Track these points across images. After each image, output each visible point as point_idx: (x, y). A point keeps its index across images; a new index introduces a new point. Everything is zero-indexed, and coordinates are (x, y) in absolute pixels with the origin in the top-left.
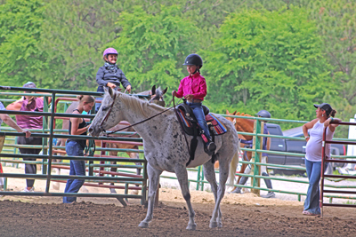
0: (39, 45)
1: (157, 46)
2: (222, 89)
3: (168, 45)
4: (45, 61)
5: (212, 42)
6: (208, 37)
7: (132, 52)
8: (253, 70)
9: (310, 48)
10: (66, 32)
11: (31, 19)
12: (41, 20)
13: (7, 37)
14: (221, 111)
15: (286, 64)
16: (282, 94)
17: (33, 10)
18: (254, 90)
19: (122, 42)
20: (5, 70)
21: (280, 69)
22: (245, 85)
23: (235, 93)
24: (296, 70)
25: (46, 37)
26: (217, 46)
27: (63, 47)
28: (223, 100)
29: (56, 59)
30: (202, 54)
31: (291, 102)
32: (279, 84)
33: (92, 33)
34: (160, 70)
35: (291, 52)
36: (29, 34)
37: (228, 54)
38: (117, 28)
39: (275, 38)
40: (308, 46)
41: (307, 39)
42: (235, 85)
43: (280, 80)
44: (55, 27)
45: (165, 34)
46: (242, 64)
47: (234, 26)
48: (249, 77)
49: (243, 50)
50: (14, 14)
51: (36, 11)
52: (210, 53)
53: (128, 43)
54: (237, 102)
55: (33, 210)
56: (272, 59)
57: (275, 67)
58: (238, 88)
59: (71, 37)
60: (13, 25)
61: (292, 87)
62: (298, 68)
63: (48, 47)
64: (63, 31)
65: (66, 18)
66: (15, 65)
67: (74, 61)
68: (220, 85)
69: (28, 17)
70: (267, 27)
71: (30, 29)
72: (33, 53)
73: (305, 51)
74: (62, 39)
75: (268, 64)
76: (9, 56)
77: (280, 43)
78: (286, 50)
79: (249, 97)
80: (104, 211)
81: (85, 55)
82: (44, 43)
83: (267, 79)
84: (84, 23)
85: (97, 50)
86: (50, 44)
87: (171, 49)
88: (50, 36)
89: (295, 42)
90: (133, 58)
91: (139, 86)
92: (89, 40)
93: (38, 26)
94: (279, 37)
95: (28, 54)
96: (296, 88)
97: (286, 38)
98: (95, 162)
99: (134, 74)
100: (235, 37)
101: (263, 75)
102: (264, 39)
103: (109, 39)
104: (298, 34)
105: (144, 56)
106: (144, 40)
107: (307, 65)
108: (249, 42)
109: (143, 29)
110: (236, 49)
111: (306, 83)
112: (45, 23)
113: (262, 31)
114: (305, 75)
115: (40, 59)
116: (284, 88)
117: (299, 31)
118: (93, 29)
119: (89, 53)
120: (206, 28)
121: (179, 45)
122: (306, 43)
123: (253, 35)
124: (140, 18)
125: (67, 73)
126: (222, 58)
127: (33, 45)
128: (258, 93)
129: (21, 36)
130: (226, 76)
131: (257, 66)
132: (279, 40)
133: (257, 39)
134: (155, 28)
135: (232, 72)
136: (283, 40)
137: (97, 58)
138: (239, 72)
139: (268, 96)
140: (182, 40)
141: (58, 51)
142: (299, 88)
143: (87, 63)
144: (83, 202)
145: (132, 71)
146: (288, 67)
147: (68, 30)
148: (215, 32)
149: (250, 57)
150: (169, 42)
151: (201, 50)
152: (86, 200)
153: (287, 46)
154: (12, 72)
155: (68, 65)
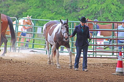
20: (35, 5)
34: (109, 3)
91: (99, 11)
99: (96, 5)
125: (64, 6)
145: (95, 4)
154: (38, 7)
155: (65, 2)
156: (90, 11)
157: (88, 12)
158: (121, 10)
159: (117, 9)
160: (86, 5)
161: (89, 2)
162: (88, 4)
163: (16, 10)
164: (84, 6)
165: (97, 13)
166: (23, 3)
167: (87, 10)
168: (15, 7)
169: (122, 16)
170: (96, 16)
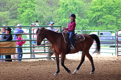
0: (35, 12)
1: (72, 10)
2: (93, 22)
3: (75, 9)
4: (37, 17)
5: (89, 7)
6: (87, 6)
7: (64, 13)
8: (102, 15)
9: (120, 7)
10: (43, 8)
11: (32, 4)
12: (35, 5)
13: (25, 11)
14: (93, 29)
15: (113, 13)
16: (112, 22)
17: (32, 2)
18: (103, 21)
19: (61, 10)
20: (25, 21)
21: (111, 14)
22: (100, 20)
23: (97, 23)
24: (116, 14)
25: (37, 10)
26: (90, 9)
27: (42, 13)
28: (93, 26)
29: (40, 16)
30: (86, 11)
31: (115, 24)
32: (111, 19)
33: (51, 7)
35: (114, 9)
36: (31, 9)
37: (94, 11)
38: (59, 5)
39: (109, 5)
40: (119, 6)
41: (119, 4)
42: (97, 20)
43: (111, 18)
44: (40, 7)
45: (74, 6)
46: (99, 14)
47: (95, 2)
48: (101, 17)
49: (99, 9)
50: (26, 3)
51: (33, 2)
52: (88, 11)
53: (62, 10)
54: (98, 26)
55: (27, 63)
56: (108, 11)
57: (109, 14)
58: (98, 21)
59: (44, 9)
60: (26, 7)
61: (115, 20)
62: (117, 13)
63: (38, 13)
64: (42, 7)
65: (43, 3)
66: (28, 19)
67: (46, 17)
68: (92, 21)
69: (31, 4)
70: (106, 1)
71: (32, 7)
72: (33, 15)
73: (119, 8)
74: (42, 10)
75: (107, 13)
76: (25, 17)
77: (111, 6)
78: (113, 8)
79: (102, 24)
80: (49, 62)
81: (49, 14)
82: (36, 12)
83: (107, 18)
84: (48, 4)
85: (53, 13)
86: (38, 12)
87: (76, 11)
88: (38, 9)
89: (115, 6)
90: (64, 14)
92: (50, 10)
93: (34, 7)
94: (110, 4)
95: (31, 16)
96: (116, 20)
97: (112, 4)
98: (46, 48)
99: (65, 19)
100: (96, 5)
101: (106, 16)
102: (105, 5)
103: (56, 9)
104: (116, 3)
105: (68, 13)
106: (68, 8)
107: (119, 12)
108: (100, 7)
109: (67, 5)
110: (96, 9)
111: (120, 18)
112: (36, 6)
113: (104, 3)
114: (119, 16)
115: (35, 17)
116: (113, 20)
117: (116, 2)
118: (51, 6)
119: (50, 14)
120: (87, 3)
121: (79, 9)
122: (119, 5)
123: (102, 4)
124: (66, 2)
125: (44, 20)
126: (92, 12)
127: (33, 13)
128: (105, 22)
129: (29, 10)
130: (94, 18)
131: (104, 14)
132: (110, 5)
133: (103, 6)
134: (71, 5)
135: (96, 16)
136: (111, 5)
137: (53, 15)
138: (98, 16)
139: (108, 23)
140: (80, 7)
141: (41, 14)
142: (118, 20)
143: (50, 17)
144: (42, 60)
146: (114, 14)
147: (43, 7)
148: (90, 4)
149: (101, 11)
150: (75, 8)
151: (86, 10)
152: (43, 59)
153: (113, 7)
154: (27, 22)
155: (44, 18)
156: (61, 23)
157: (60, 24)
158: (81, 21)
159: (79, 21)
160: (58, 19)
161: (60, 17)
162: (60, 19)
163: (12, 24)
164: (57, 20)
165: (65, 24)
166: (17, 20)
167: (59, 22)
168: (11, 22)
169: (81, 26)
170: (65, 26)
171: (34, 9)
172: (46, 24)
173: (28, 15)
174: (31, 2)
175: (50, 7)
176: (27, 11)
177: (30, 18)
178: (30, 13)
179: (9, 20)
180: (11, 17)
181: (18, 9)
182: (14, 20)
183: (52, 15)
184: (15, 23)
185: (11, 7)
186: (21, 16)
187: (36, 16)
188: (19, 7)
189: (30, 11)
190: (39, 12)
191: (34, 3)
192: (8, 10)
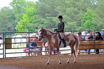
171: (92, 20)
172: (99, 29)
173: (88, 23)
174: (89, 16)
175: (101, 19)
176: (87, 21)
177: (89, 25)
178: (89, 22)
179: (76, 27)
180: (77, 25)
181: (82, 20)
182: (79, 27)
183: (103, 24)
184: (80, 29)
185: (77, 19)
186: (84, 25)
187: (93, 24)
188: (82, 19)
189: (89, 21)
190: (95, 22)
191: (92, 16)
192: (75, 21)
